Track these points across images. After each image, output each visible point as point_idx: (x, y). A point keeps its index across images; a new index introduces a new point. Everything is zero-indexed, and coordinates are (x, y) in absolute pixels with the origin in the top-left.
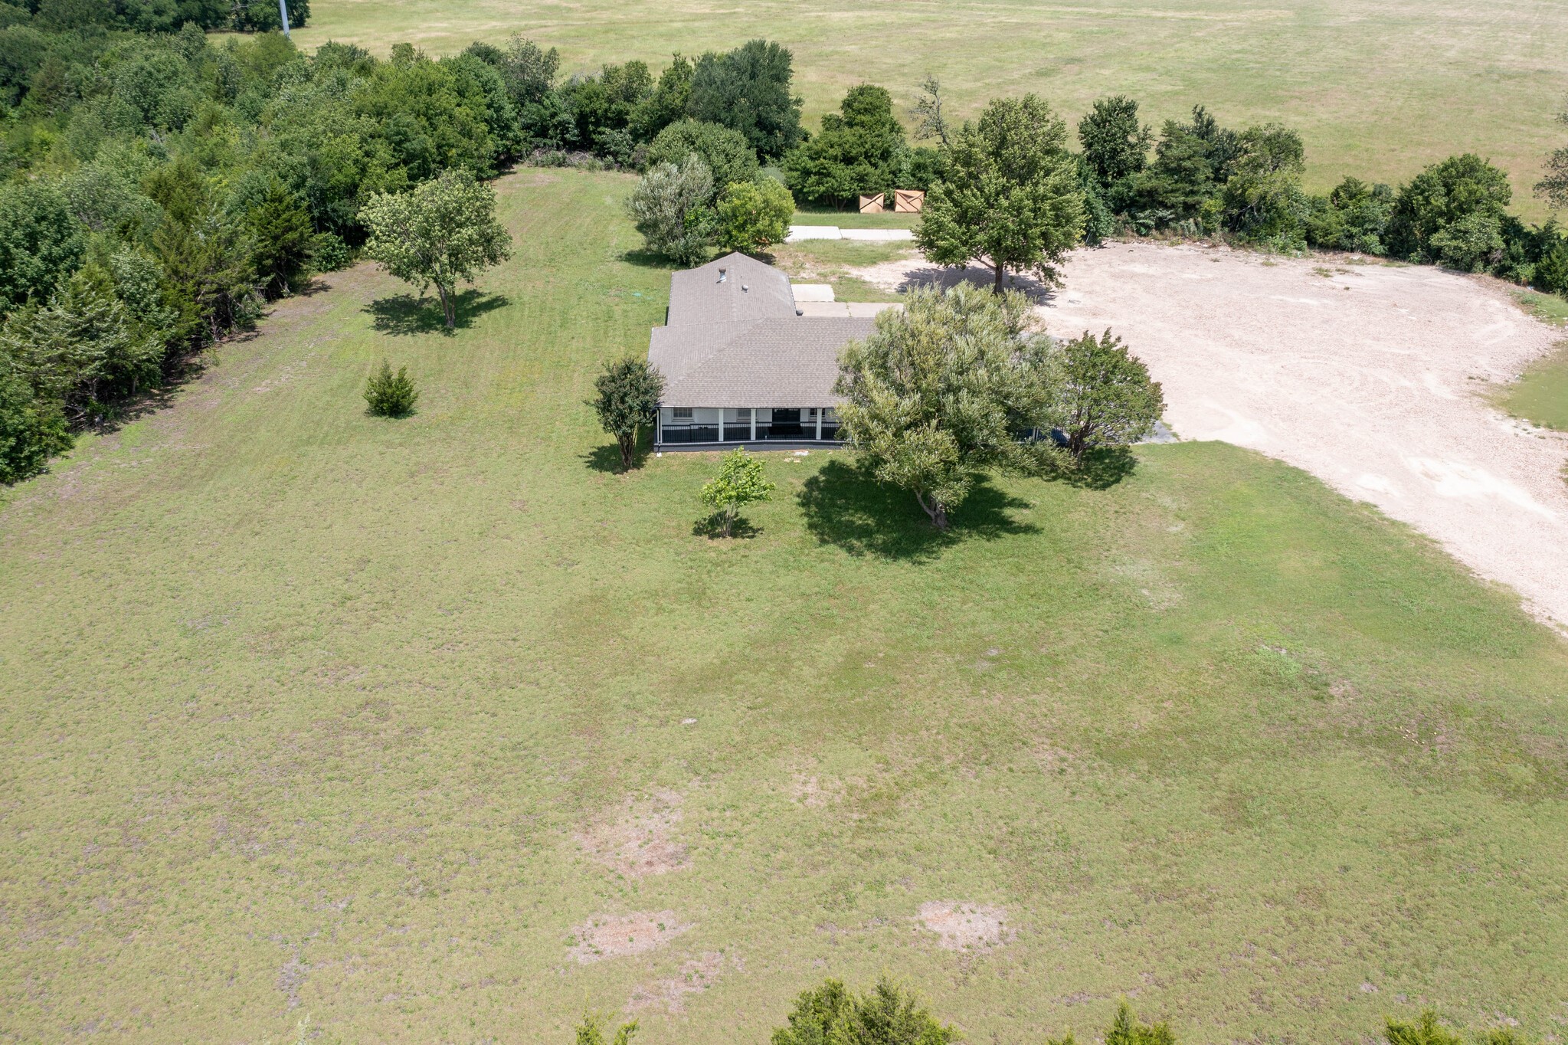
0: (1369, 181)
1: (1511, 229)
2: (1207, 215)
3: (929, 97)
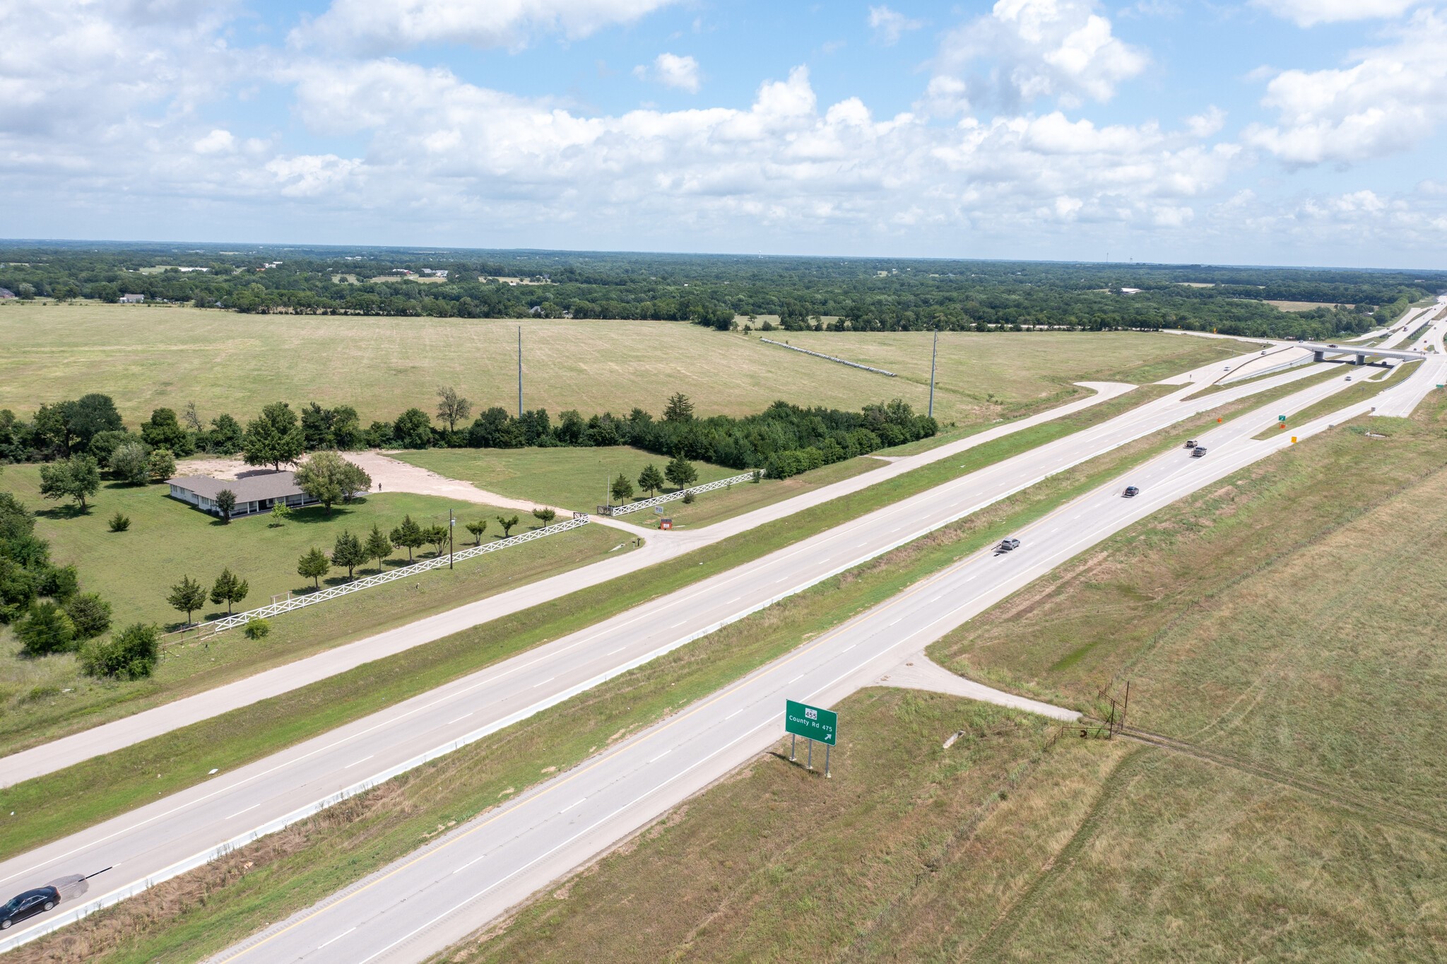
0: (382, 421)
1: (433, 431)
2: (330, 441)
3: (191, 410)
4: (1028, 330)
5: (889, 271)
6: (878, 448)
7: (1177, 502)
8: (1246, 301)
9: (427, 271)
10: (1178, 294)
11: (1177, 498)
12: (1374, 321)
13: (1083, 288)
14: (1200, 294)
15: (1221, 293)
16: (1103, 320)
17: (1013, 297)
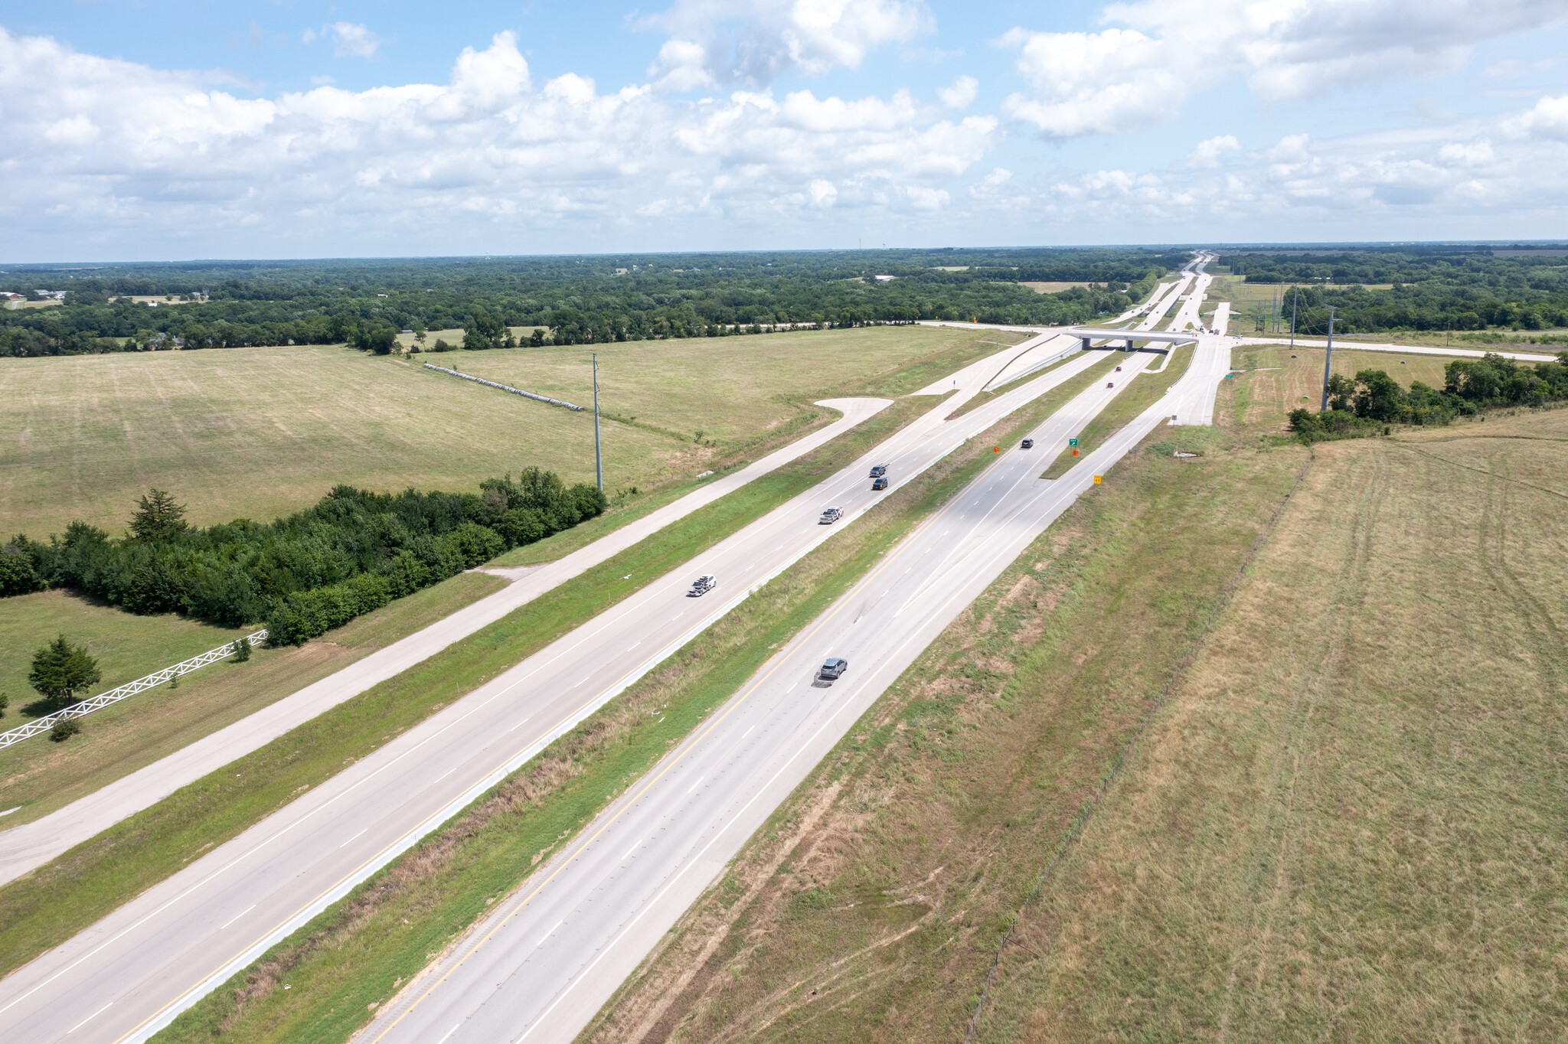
4: (768, 331)
5: (629, 267)
6: (499, 551)
7: (953, 625)
8: (1002, 283)
9: (42, 293)
10: (934, 280)
11: (951, 618)
12: (1129, 300)
13: (836, 277)
14: (956, 279)
15: (976, 277)
16: (852, 315)
17: (759, 291)
